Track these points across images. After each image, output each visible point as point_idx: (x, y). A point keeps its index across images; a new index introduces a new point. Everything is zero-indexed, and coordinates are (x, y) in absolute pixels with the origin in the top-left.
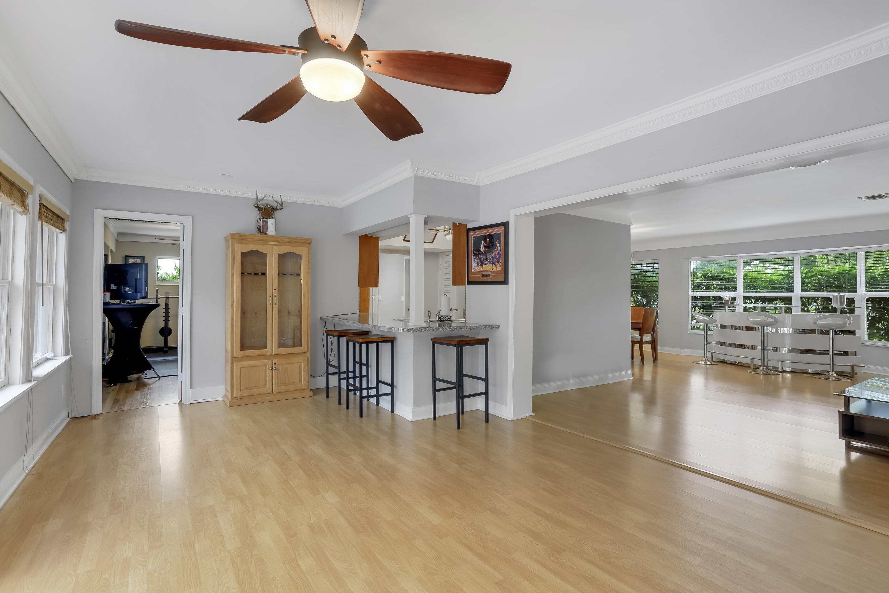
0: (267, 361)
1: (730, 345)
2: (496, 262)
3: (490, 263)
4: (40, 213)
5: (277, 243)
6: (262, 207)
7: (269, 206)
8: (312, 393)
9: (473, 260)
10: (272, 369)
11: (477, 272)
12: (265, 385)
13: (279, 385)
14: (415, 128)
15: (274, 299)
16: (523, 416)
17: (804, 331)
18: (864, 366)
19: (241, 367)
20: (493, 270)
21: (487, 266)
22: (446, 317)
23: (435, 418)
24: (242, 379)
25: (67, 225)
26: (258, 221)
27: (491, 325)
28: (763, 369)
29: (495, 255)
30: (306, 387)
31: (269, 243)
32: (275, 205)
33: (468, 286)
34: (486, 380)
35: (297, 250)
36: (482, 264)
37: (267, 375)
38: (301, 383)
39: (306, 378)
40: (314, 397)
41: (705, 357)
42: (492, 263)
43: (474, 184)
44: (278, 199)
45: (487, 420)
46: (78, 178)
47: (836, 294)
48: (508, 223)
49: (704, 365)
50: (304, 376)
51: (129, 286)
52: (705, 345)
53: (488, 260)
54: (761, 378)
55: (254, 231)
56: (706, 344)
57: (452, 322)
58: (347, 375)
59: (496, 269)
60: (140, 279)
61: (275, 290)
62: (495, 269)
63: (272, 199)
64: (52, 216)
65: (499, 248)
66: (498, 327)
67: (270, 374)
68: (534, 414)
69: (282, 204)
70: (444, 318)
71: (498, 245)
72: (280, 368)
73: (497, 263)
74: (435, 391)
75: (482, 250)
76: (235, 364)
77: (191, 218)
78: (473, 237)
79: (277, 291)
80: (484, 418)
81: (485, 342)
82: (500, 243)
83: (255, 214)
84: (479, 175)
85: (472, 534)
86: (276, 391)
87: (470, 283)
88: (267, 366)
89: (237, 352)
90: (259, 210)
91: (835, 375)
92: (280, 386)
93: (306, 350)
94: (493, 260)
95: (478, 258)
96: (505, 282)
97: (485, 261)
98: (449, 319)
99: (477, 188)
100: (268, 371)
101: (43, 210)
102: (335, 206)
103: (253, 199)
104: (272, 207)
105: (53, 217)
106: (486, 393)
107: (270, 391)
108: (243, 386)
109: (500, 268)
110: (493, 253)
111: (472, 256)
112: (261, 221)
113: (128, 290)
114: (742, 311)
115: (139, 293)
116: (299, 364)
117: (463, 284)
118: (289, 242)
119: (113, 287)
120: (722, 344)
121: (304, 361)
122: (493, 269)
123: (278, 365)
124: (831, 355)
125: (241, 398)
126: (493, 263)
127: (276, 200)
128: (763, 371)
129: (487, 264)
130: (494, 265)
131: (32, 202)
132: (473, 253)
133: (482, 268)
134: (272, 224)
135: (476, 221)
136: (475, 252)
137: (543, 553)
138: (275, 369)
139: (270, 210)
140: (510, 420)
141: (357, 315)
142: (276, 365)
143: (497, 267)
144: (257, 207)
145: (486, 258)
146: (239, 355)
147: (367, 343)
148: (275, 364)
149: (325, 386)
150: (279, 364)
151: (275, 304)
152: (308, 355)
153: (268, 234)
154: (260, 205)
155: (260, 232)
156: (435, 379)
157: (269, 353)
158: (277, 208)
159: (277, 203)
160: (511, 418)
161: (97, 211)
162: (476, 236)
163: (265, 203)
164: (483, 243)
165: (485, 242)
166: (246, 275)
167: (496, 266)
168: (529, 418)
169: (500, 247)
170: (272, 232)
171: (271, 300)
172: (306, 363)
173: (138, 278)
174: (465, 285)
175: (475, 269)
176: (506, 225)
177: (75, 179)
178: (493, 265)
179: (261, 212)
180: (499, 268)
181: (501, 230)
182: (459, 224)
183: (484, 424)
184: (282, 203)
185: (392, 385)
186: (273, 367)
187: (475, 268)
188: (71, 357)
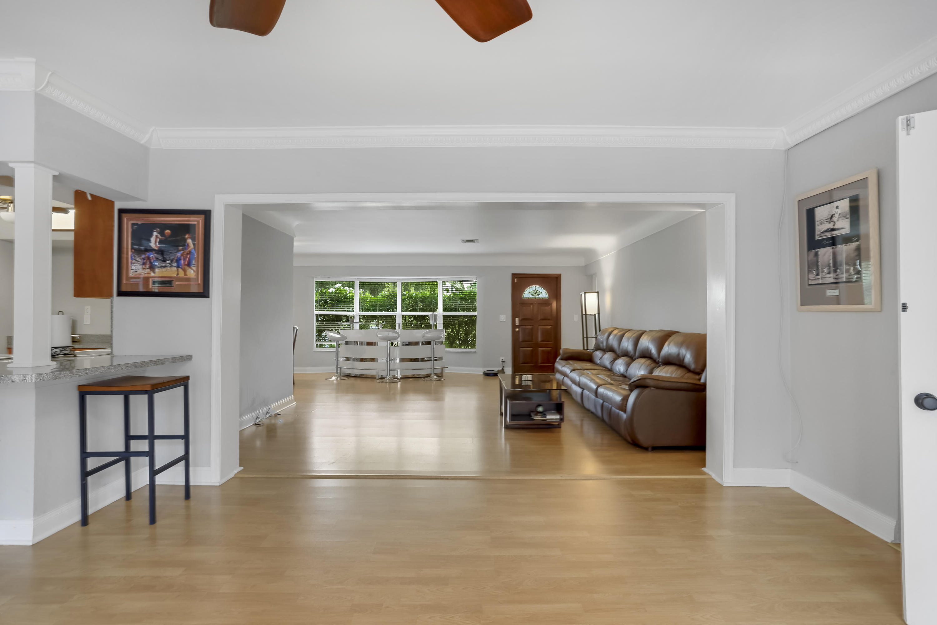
1: (354, 360)
2: (185, 265)
3: (171, 266)
9: (132, 259)
11: (142, 278)
16: (232, 475)
17: (410, 344)
18: (447, 368)
20: (179, 276)
21: (164, 269)
23: (85, 520)
28: (388, 378)
29: (182, 255)
33: (117, 300)
34: (186, 437)
36: (152, 266)
41: (336, 373)
42: (175, 265)
43: (141, 143)
45: (187, 496)
47: (431, 313)
48: (209, 211)
49: (335, 381)
52: (336, 362)
53: (166, 262)
54: (387, 386)
56: (337, 360)
59: (185, 275)
62: (183, 276)
65: (190, 245)
66: (189, 358)
71: (188, 241)
73: (186, 267)
74: (85, 474)
75: (152, 245)
78: (134, 224)
80: (182, 493)
81: (184, 382)
82: (194, 239)
84: (153, 131)
87: (121, 293)
91: (435, 377)
94: (177, 261)
95: (143, 256)
96: (204, 293)
97: (159, 262)
99: (144, 151)
106: (185, 458)
109: (193, 273)
110: (178, 251)
111: (130, 253)
114: (358, 328)
117: (105, 293)
120: (348, 359)
122: (177, 275)
124: (433, 361)
126: (178, 267)
128: (389, 380)
129: (165, 266)
130: (180, 270)
132: (132, 248)
133: (154, 272)
136: (136, 247)
140: (219, 485)
143: (187, 273)
145: (164, 258)
156: (85, 455)
160: (219, 483)
162: (140, 222)
164: (157, 236)
165: (162, 233)
167: (185, 271)
168: (240, 476)
169: (195, 245)
174: (110, 295)
176: (206, 214)
178: (178, 270)
180: (190, 274)
181: (198, 221)
182: (92, 197)
183: (183, 503)
187: (136, 271)
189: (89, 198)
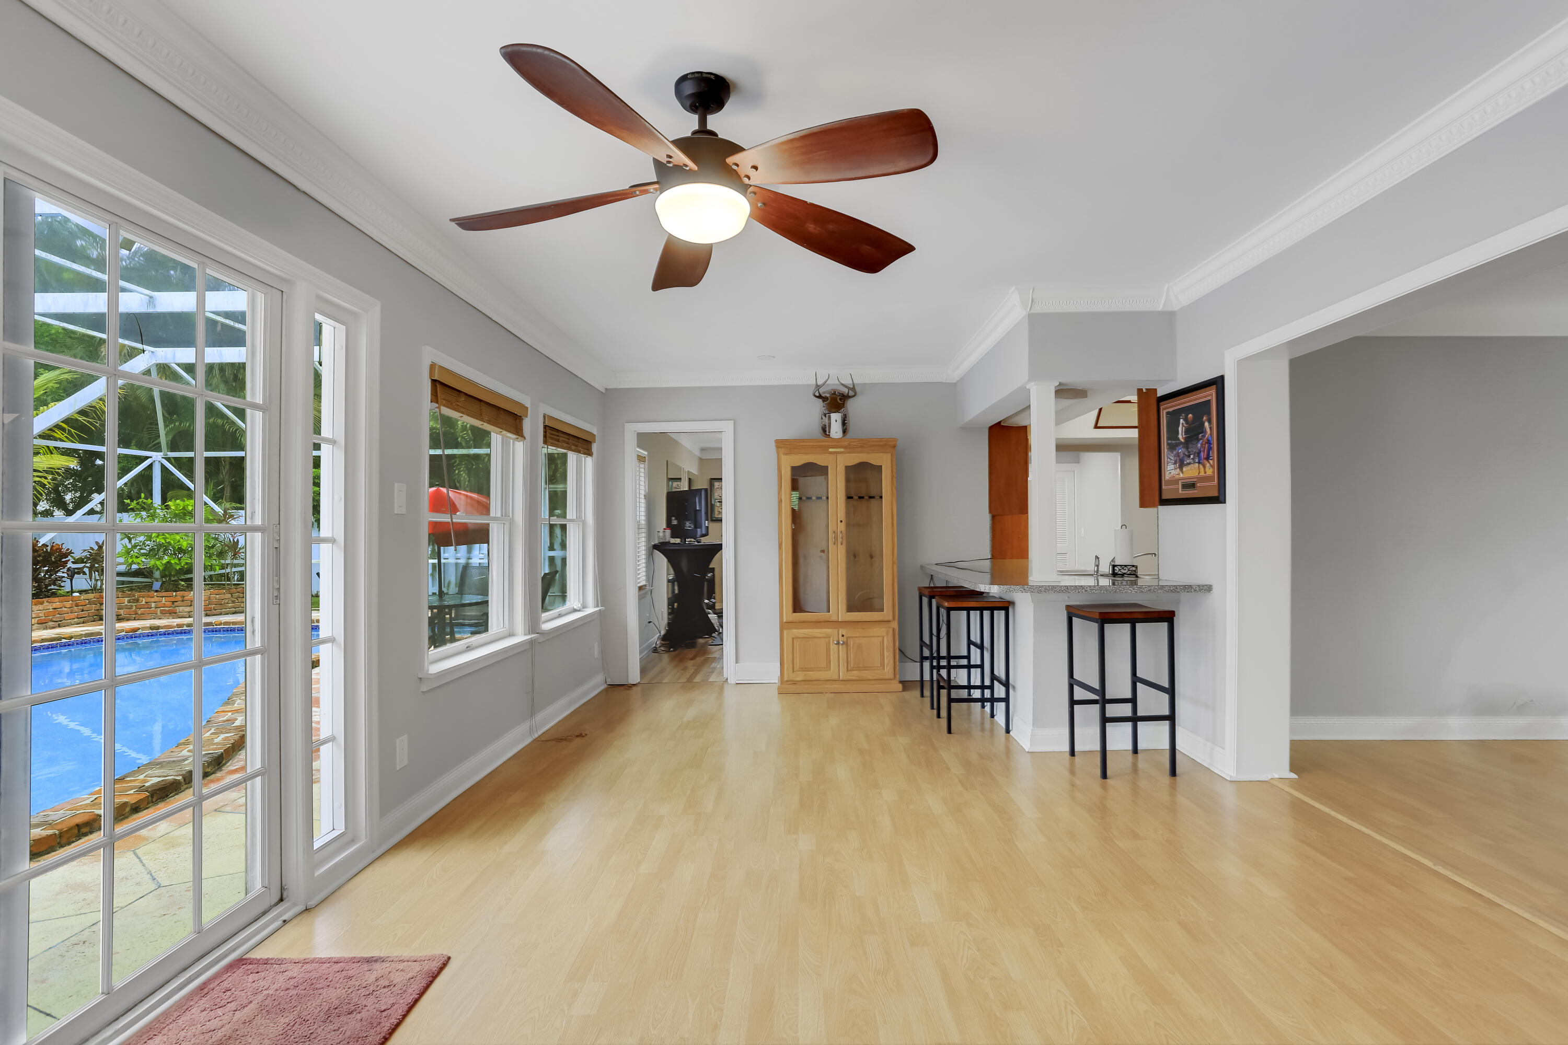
0: (830, 630)
2: (1204, 458)
3: (1195, 462)
4: (545, 436)
5: (842, 450)
6: (828, 395)
7: (838, 392)
8: (900, 686)
9: (1168, 458)
10: (838, 643)
11: (1174, 481)
12: (828, 667)
13: (849, 669)
14: (899, 248)
15: (840, 535)
16: (1266, 777)
19: (793, 636)
21: (1189, 467)
22: (1123, 568)
23: (1072, 753)
24: (795, 655)
25: (595, 447)
26: (822, 418)
27: (1190, 585)
29: (1202, 444)
30: (891, 676)
31: (831, 450)
32: (845, 391)
33: (1160, 509)
34: (1171, 691)
35: (873, 458)
36: (1181, 465)
37: (832, 652)
38: (884, 669)
39: (892, 662)
40: (904, 693)
42: (1197, 460)
43: (1160, 309)
44: (848, 382)
45: (1173, 772)
46: (608, 388)
48: (1222, 378)
50: (887, 658)
51: (689, 520)
53: (1192, 456)
55: (818, 433)
57: (1137, 577)
58: (949, 662)
59: (1205, 473)
60: (700, 510)
61: (841, 521)
62: (1202, 474)
63: (838, 383)
64: (567, 438)
65: (1208, 430)
66: (1209, 588)
67: (836, 650)
68: (1294, 776)
69: (853, 389)
70: (1120, 570)
71: (1207, 424)
72: (850, 643)
73: (1206, 462)
74: (1073, 702)
75: (1180, 437)
76: (785, 632)
77: (732, 422)
78: (1168, 413)
79: (843, 523)
80: (1166, 765)
81: (1168, 617)
82: (1210, 421)
83: (818, 406)
84: (1168, 289)
85: (969, 956)
86: (845, 678)
87: (1163, 502)
88: (831, 638)
89: (789, 615)
90: (824, 401)
92: (850, 671)
93: (891, 618)
94: (1199, 453)
95: (1174, 453)
96: (1219, 498)
97: (1186, 458)
98: (1133, 572)
99: (1169, 317)
100: (833, 647)
101: (548, 431)
102: (944, 382)
103: (812, 385)
104: (842, 394)
105: (569, 439)
106: (1171, 718)
107: (836, 677)
108: (797, 666)
109: (1211, 470)
110: (1199, 440)
111: (1166, 450)
112: (826, 416)
113: (688, 525)
115: (698, 529)
116: (880, 639)
117: (1154, 506)
118: (861, 447)
119: (675, 522)
121: (887, 634)
122: (1199, 474)
123: (847, 638)
125: (794, 683)
126: (1199, 462)
127: (842, 383)
129: (1190, 464)
130: (1201, 466)
131: (532, 426)
132: (1167, 444)
133: (1182, 473)
134: (836, 421)
135: (1173, 381)
136: (1170, 442)
137: (1072, 1030)
138: (842, 644)
139: (838, 400)
140: (1233, 780)
141: (988, 563)
142: (845, 638)
143: (1207, 469)
144: (820, 397)
145: (1189, 452)
146: (790, 620)
147: (981, 610)
148: (843, 636)
149: (919, 679)
150: (850, 637)
151: (842, 544)
152: (895, 625)
153: (831, 436)
154: (824, 393)
155: (826, 434)
156: (1072, 682)
157: (834, 618)
158: (849, 395)
159: (849, 388)
160: (1234, 776)
161: (628, 426)
162: (1170, 410)
163: (832, 390)
164: (1183, 424)
165: (1186, 420)
166: (805, 500)
167: (1204, 467)
168: (1275, 782)
169: (1211, 428)
170: (836, 433)
171: (836, 538)
172: (891, 638)
173: (698, 509)
174: (1156, 506)
175: (1172, 474)
176: (1218, 383)
177: (606, 389)
178: (1199, 467)
179: (825, 404)
180: (1209, 471)
181: (1210, 394)
182: (1146, 389)
183: (1166, 779)
184: (854, 386)
185: (1006, 684)
186: (840, 640)
187: (1170, 473)
188: (600, 610)
189: (1144, 391)
